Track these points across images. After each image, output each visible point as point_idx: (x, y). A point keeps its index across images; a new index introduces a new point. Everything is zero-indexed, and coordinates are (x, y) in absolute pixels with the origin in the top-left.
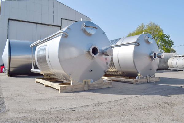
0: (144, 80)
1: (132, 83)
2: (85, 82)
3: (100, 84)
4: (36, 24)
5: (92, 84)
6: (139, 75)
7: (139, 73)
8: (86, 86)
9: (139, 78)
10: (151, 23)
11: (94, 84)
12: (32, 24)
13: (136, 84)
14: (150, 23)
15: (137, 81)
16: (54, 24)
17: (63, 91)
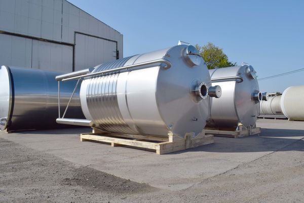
0: (246, 132)
1: (232, 137)
2: (187, 137)
3: (201, 139)
4: (31, 40)
5: (194, 140)
6: (240, 124)
7: (240, 122)
8: (188, 142)
9: (241, 128)
10: (210, 44)
11: (196, 140)
12: (24, 39)
13: (239, 138)
14: (207, 44)
15: (239, 133)
16: (63, 41)
17: (165, 151)
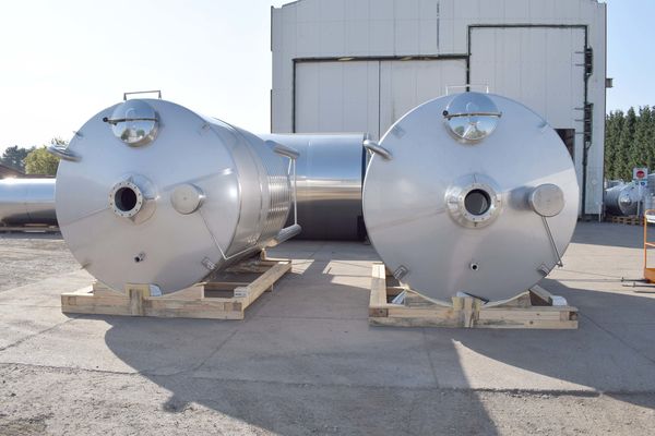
2: (131, 292)
4: (377, 63)
5: (158, 301)
8: (134, 303)
11: (167, 302)
12: (365, 63)
13: (376, 325)
15: (380, 312)
